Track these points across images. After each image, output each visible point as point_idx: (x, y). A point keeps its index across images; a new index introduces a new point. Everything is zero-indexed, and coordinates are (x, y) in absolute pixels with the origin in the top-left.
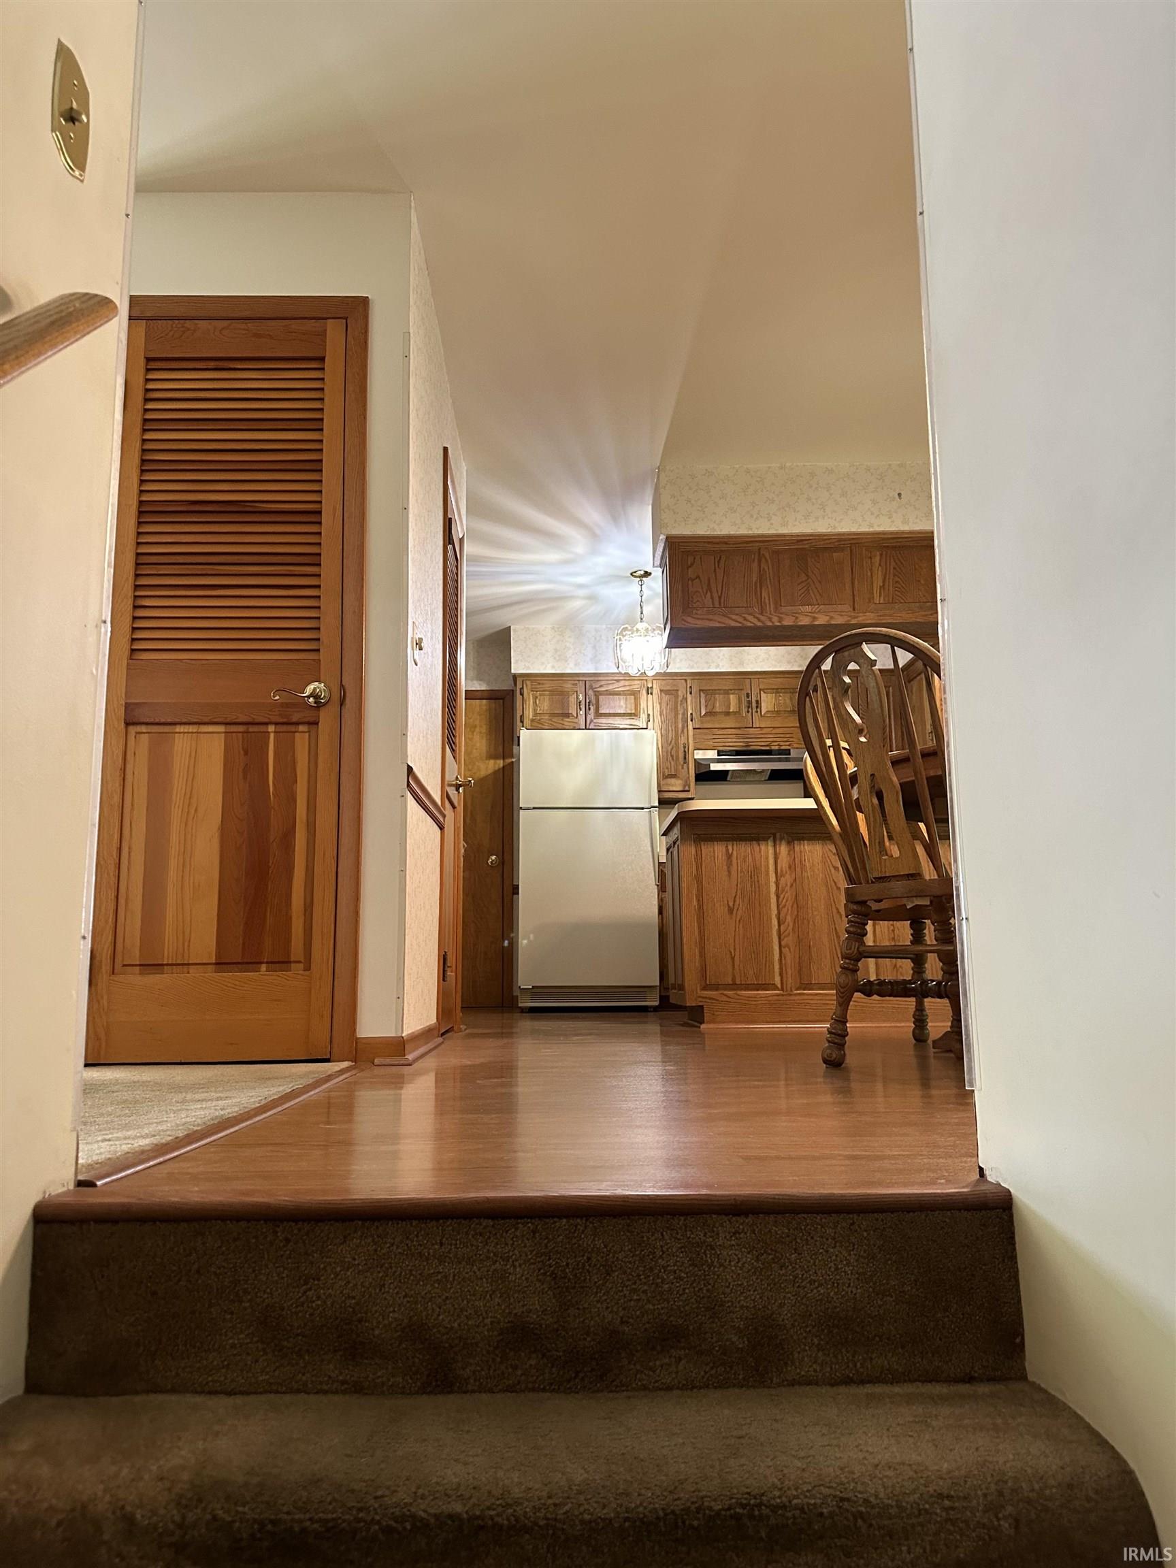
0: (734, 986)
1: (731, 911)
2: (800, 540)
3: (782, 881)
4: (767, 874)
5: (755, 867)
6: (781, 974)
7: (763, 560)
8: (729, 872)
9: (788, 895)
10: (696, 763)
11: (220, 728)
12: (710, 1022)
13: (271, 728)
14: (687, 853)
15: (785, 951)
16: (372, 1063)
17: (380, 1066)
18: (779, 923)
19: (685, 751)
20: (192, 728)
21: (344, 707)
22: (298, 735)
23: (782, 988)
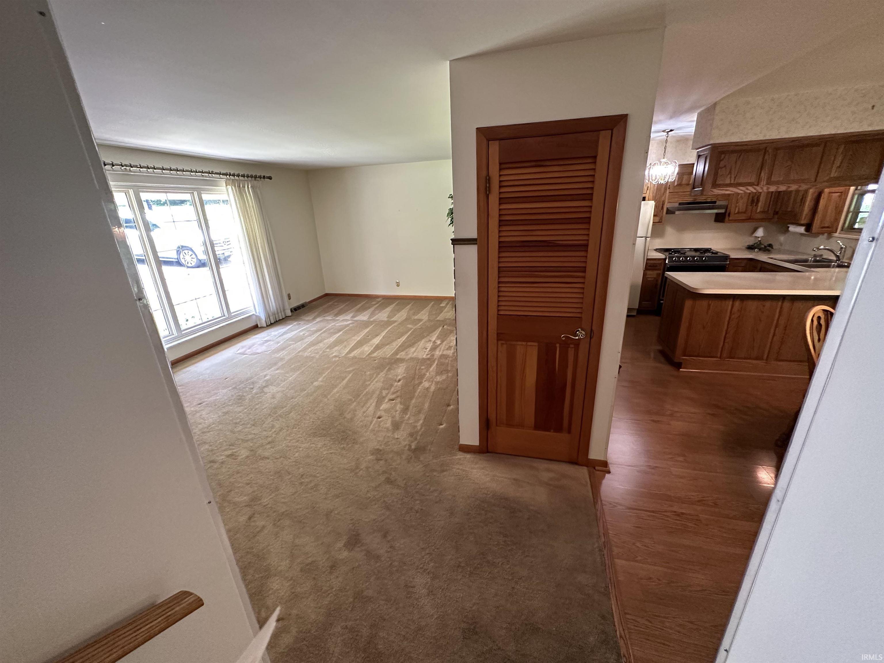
0: (698, 356)
1: (704, 327)
3: (733, 316)
6: (721, 353)
7: (767, 154)
8: (707, 312)
9: (734, 323)
10: (668, 209)
11: (536, 344)
12: (684, 368)
13: (558, 345)
14: (688, 303)
15: (726, 344)
16: (595, 468)
17: (598, 470)
18: (726, 334)
19: (663, 204)
20: (524, 343)
21: (592, 340)
22: (569, 349)
23: (720, 358)
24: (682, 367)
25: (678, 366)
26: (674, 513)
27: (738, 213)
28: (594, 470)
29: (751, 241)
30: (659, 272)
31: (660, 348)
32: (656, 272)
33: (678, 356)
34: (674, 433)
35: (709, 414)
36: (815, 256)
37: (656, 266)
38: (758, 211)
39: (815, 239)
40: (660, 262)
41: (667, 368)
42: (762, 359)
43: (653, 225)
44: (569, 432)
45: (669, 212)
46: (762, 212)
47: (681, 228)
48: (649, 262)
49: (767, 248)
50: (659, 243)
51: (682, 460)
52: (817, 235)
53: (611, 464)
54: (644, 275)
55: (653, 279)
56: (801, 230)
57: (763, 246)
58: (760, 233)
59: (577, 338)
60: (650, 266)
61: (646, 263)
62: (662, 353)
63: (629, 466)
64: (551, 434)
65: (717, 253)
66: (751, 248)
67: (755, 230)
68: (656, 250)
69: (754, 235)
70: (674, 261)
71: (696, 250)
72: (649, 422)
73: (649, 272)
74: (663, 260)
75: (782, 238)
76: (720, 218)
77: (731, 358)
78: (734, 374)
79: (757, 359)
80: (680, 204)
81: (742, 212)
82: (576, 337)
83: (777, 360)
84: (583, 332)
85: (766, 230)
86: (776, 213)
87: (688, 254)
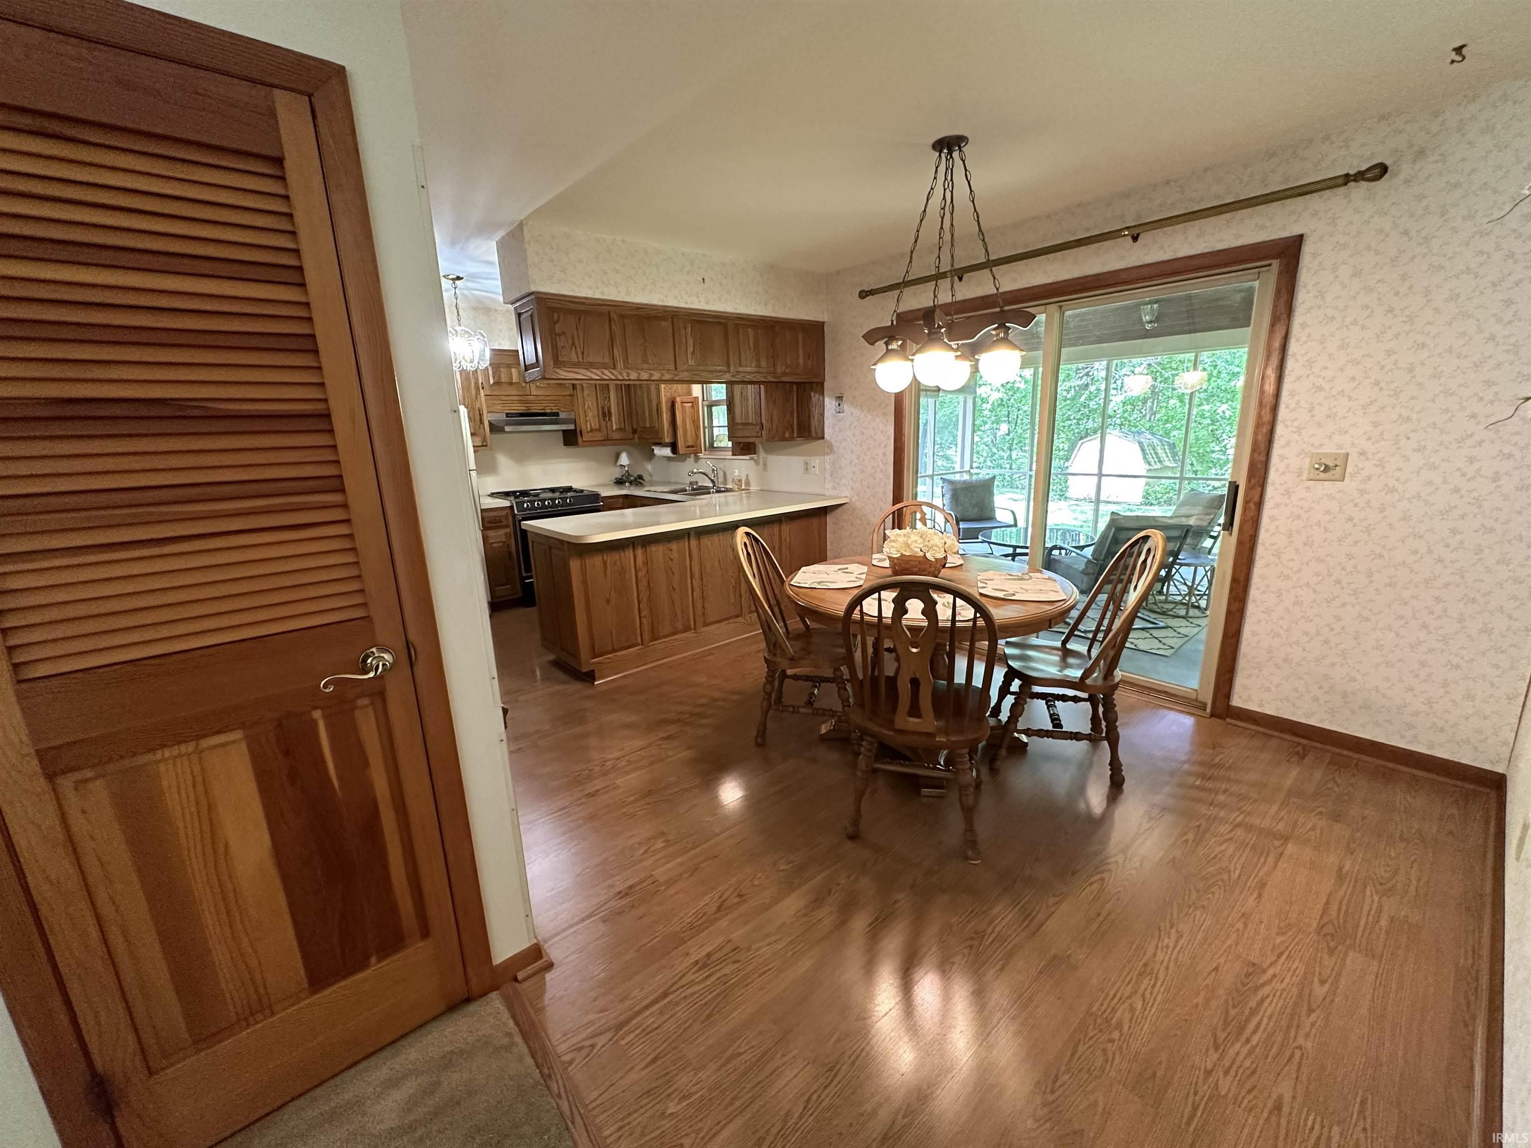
0: (614, 651)
1: (608, 601)
2: (639, 307)
3: (640, 574)
4: (630, 571)
5: (623, 568)
6: (641, 635)
7: (613, 322)
8: (605, 573)
9: (643, 584)
10: (491, 424)
11: (237, 735)
12: (599, 679)
13: (317, 714)
14: (575, 565)
15: (644, 620)
16: (516, 979)
17: (525, 979)
18: (639, 603)
19: (481, 415)
20: (189, 747)
21: (415, 668)
22: (357, 713)
23: (642, 644)
24: (597, 676)
25: (589, 677)
26: (696, 968)
27: (591, 431)
28: (517, 984)
29: (617, 473)
30: (508, 530)
31: (552, 657)
32: (502, 532)
33: (587, 663)
34: (632, 799)
35: (663, 739)
36: (691, 483)
37: (500, 521)
38: (614, 428)
39: (683, 464)
40: (504, 513)
41: (576, 687)
42: (690, 629)
43: (475, 452)
44: (425, 933)
45: (495, 428)
46: (620, 430)
47: (521, 458)
48: (486, 514)
49: (638, 481)
50: (493, 483)
51: (663, 844)
52: (686, 456)
53: (546, 941)
54: (485, 539)
55: (501, 544)
56: (667, 452)
57: (632, 478)
58: (624, 459)
59: (372, 675)
60: (490, 522)
61: (483, 518)
62: (558, 664)
63: (583, 920)
64: (375, 969)
65: (582, 491)
66: (619, 482)
67: (617, 456)
68: (493, 495)
69: (618, 464)
70: (526, 510)
71: (552, 490)
72: (584, 800)
73: (491, 533)
74: (508, 510)
75: (649, 467)
76: (571, 438)
77: (655, 640)
78: (666, 663)
79: (684, 631)
80: (508, 415)
81: (596, 430)
82: (367, 673)
83: (706, 625)
84: (386, 656)
85: (630, 456)
86: (634, 431)
87: (542, 496)
